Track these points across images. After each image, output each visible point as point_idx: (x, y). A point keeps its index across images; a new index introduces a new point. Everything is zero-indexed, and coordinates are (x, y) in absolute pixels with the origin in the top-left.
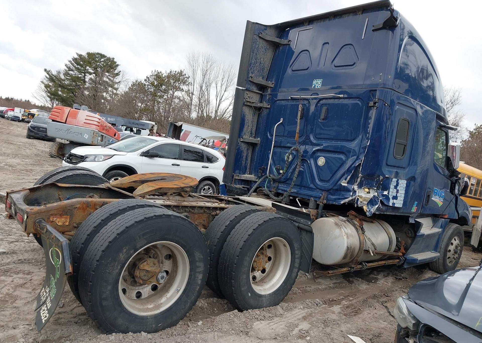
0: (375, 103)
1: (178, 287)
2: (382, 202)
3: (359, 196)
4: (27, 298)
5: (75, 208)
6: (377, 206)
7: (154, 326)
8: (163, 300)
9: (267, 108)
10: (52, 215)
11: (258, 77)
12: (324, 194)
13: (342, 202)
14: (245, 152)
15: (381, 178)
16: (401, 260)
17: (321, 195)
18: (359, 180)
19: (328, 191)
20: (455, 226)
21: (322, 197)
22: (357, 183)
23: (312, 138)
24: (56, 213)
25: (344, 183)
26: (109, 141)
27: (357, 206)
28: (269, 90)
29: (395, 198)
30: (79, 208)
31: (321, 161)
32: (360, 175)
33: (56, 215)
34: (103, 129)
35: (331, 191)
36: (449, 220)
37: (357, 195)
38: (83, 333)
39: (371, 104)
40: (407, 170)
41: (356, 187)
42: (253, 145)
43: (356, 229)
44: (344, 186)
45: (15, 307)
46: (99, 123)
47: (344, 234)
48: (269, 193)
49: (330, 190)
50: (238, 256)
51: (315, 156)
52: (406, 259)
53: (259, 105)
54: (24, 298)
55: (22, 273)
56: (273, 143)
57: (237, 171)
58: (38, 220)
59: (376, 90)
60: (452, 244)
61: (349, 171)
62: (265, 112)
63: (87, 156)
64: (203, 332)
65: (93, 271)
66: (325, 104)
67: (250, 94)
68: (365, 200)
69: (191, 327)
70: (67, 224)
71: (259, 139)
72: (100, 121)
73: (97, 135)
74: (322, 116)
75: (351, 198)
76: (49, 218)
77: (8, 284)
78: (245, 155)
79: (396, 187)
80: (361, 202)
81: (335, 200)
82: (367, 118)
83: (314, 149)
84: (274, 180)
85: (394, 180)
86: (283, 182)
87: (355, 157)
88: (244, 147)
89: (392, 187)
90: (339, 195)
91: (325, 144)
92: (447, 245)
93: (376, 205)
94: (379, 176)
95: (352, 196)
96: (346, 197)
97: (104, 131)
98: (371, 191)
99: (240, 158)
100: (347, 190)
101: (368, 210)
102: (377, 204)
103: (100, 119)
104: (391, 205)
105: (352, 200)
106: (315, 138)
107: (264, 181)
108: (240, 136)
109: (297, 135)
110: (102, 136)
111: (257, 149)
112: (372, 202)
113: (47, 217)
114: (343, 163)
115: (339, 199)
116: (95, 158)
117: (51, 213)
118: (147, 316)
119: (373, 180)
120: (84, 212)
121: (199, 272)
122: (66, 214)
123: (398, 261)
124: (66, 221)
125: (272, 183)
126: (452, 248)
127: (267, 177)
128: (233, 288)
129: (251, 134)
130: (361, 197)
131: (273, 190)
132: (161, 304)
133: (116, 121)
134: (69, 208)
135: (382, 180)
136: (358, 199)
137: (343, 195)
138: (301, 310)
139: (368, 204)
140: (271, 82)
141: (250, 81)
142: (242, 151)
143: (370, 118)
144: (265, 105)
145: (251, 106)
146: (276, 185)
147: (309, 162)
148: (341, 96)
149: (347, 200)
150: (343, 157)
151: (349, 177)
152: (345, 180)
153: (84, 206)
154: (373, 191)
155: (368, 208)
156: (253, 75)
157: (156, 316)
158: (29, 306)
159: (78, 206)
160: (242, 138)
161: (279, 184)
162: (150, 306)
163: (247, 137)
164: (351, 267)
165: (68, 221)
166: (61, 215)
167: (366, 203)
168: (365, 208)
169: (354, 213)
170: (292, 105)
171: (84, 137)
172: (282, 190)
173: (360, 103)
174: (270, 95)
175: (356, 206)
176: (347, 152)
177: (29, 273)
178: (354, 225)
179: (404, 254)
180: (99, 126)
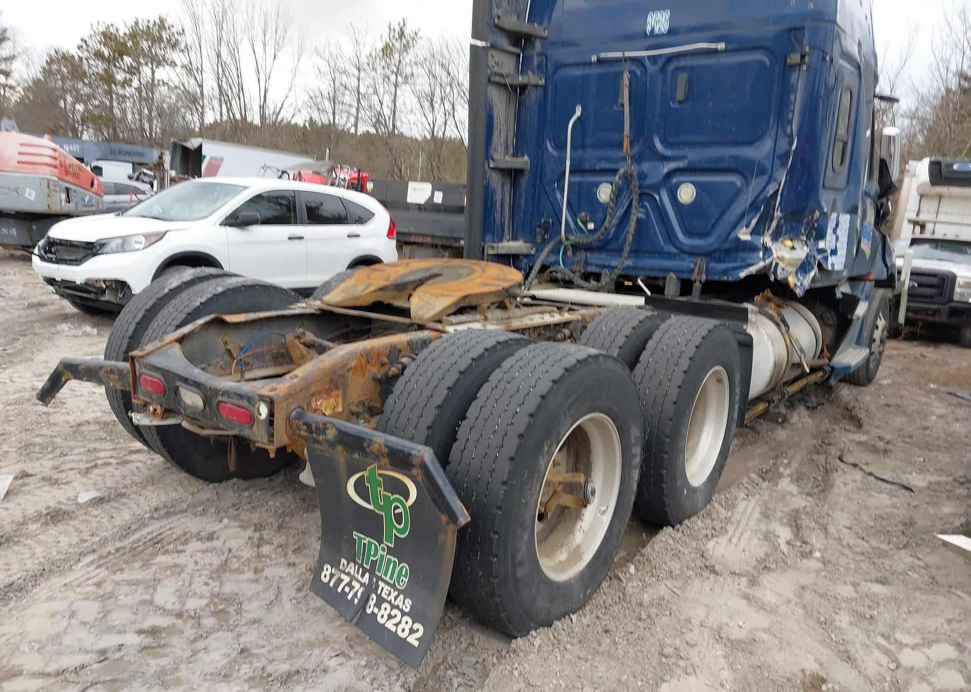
0: (803, 57)
1: (600, 504)
2: (820, 266)
3: (778, 258)
4: (258, 593)
5: (349, 370)
6: (812, 274)
7: (581, 596)
8: (578, 537)
9: (536, 86)
10: (313, 395)
11: (509, 17)
12: (701, 262)
13: (743, 275)
14: (499, 191)
15: (817, 214)
16: (825, 372)
17: (693, 266)
18: (774, 224)
19: (709, 255)
20: (881, 292)
21: (696, 270)
22: (770, 231)
23: (659, 146)
24: (319, 388)
25: (744, 235)
26: (84, 200)
27: (776, 279)
28: (538, 44)
29: (834, 252)
30: (355, 369)
31: (687, 193)
32: (778, 214)
33: (320, 392)
34: (67, 173)
35: (717, 255)
36: (873, 283)
37: (775, 255)
38: (464, 645)
39: (795, 58)
40: (845, 193)
41: (767, 240)
42: (513, 175)
43: (778, 325)
44: (745, 242)
45: (255, 622)
46: (55, 158)
47: (766, 338)
48: (572, 275)
49: (714, 251)
50: (671, 420)
51: (669, 183)
52: (833, 368)
53: (521, 79)
54: (253, 596)
55: (194, 539)
56: (568, 163)
57: (489, 237)
58: (294, 413)
59: (802, 29)
60: (877, 327)
61: (754, 207)
62: (533, 96)
63: (103, 242)
64: (645, 586)
65: (499, 508)
66: (683, 69)
67: (498, 56)
68: (789, 264)
69: (624, 581)
70: (340, 409)
71: (526, 158)
72: (56, 155)
73: (58, 189)
74: (680, 96)
75: (761, 264)
76: (309, 404)
77: (194, 570)
78: (498, 198)
79: (835, 231)
80: (783, 269)
81: (725, 272)
82: (786, 90)
83: (665, 171)
84: (576, 247)
85: (834, 216)
86: (599, 249)
87: (766, 177)
88: (496, 180)
89: (830, 231)
90: (735, 260)
91: (694, 155)
92: (872, 333)
93: (810, 271)
94: (813, 212)
95: (764, 259)
96: (749, 262)
97: (69, 178)
98: (797, 244)
99: (491, 204)
100: (750, 248)
101: (799, 284)
102: (813, 268)
103: (55, 150)
104: (830, 268)
105: (764, 268)
106: (665, 143)
107: (555, 251)
108: (488, 157)
109: (626, 142)
110: (67, 190)
111: (524, 181)
112: (804, 267)
113: (306, 401)
114: (738, 192)
115: (735, 269)
116: (123, 245)
117: (313, 389)
118: (570, 581)
119: (800, 222)
120: (364, 375)
121: (635, 468)
122: (337, 388)
123: (820, 374)
124: (338, 404)
125: (570, 253)
126: (877, 334)
127: (560, 242)
128: (664, 486)
129: (507, 148)
130: (782, 259)
131: (578, 269)
132: (579, 546)
133: (82, 150)
134: (339, 372)
135: (817, 220)
136: (777, 264)
137: (743, 260)
138: (745, 502)
139: (796, 273)
140: (540, 24)
141: (497, 27)
142: (494, 191)
143: (793, 89)
144: (533, 78)
145: (505, 86)
146: (581, 255)
147: (657, 198)
148: (721, 46)
149: (753, 270)
150: (737, 180)
151: (754, 222)
152: (747, 226)
153: (363, 361)
154: (800, 243)
155: (798, 280)
156: (500, 12)
157: (582, 575)
158: (276, 610)
159: (353, 363)
160: (493, 159)
161: (588, 255)
162: (563, 556)
163: (503, 158)
164: (769, 402)
165: (340, 402)
166: (328, 392)
167: (794, 270)
168: (792, 280)
169: (768, 293)
170: (600, 76)
171: (27, 195)
172: (597, 266)
173: (767, 61)
174: (540, 54)
175: (772, 278)
176: (744, 169)
177: (211, 537)
178: (771, 318)
179: (830, 360)
180: (55, 167)
